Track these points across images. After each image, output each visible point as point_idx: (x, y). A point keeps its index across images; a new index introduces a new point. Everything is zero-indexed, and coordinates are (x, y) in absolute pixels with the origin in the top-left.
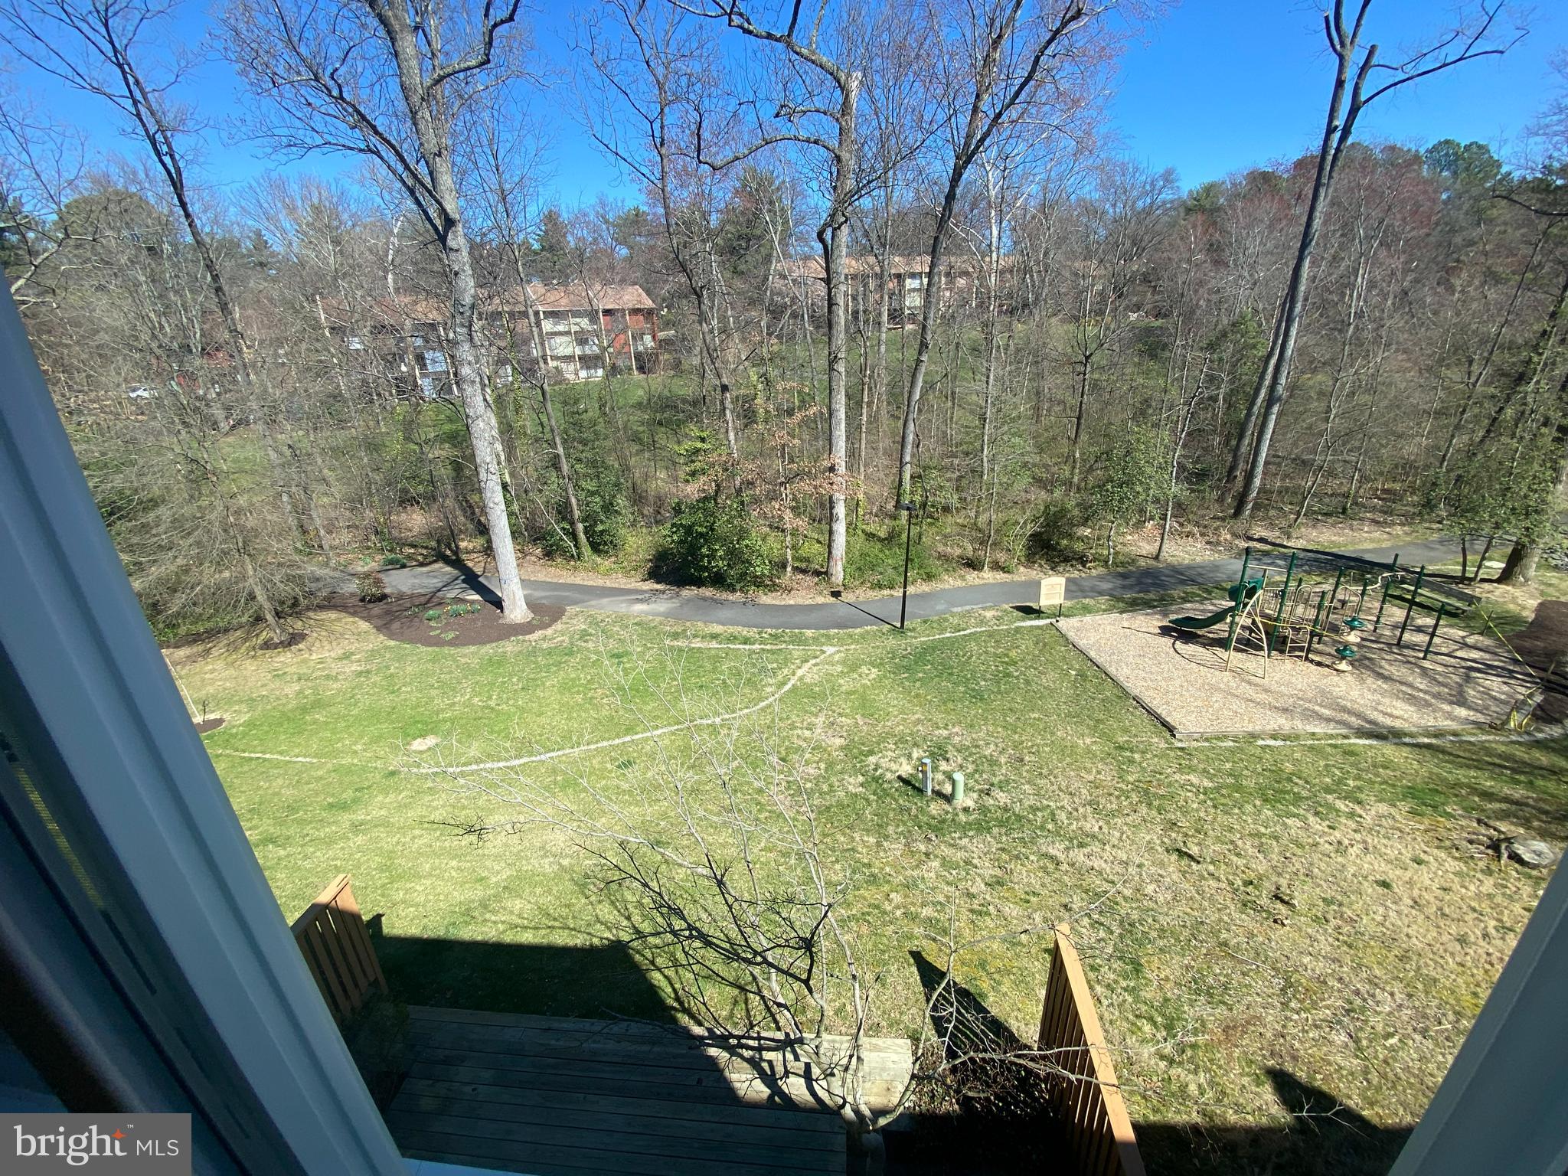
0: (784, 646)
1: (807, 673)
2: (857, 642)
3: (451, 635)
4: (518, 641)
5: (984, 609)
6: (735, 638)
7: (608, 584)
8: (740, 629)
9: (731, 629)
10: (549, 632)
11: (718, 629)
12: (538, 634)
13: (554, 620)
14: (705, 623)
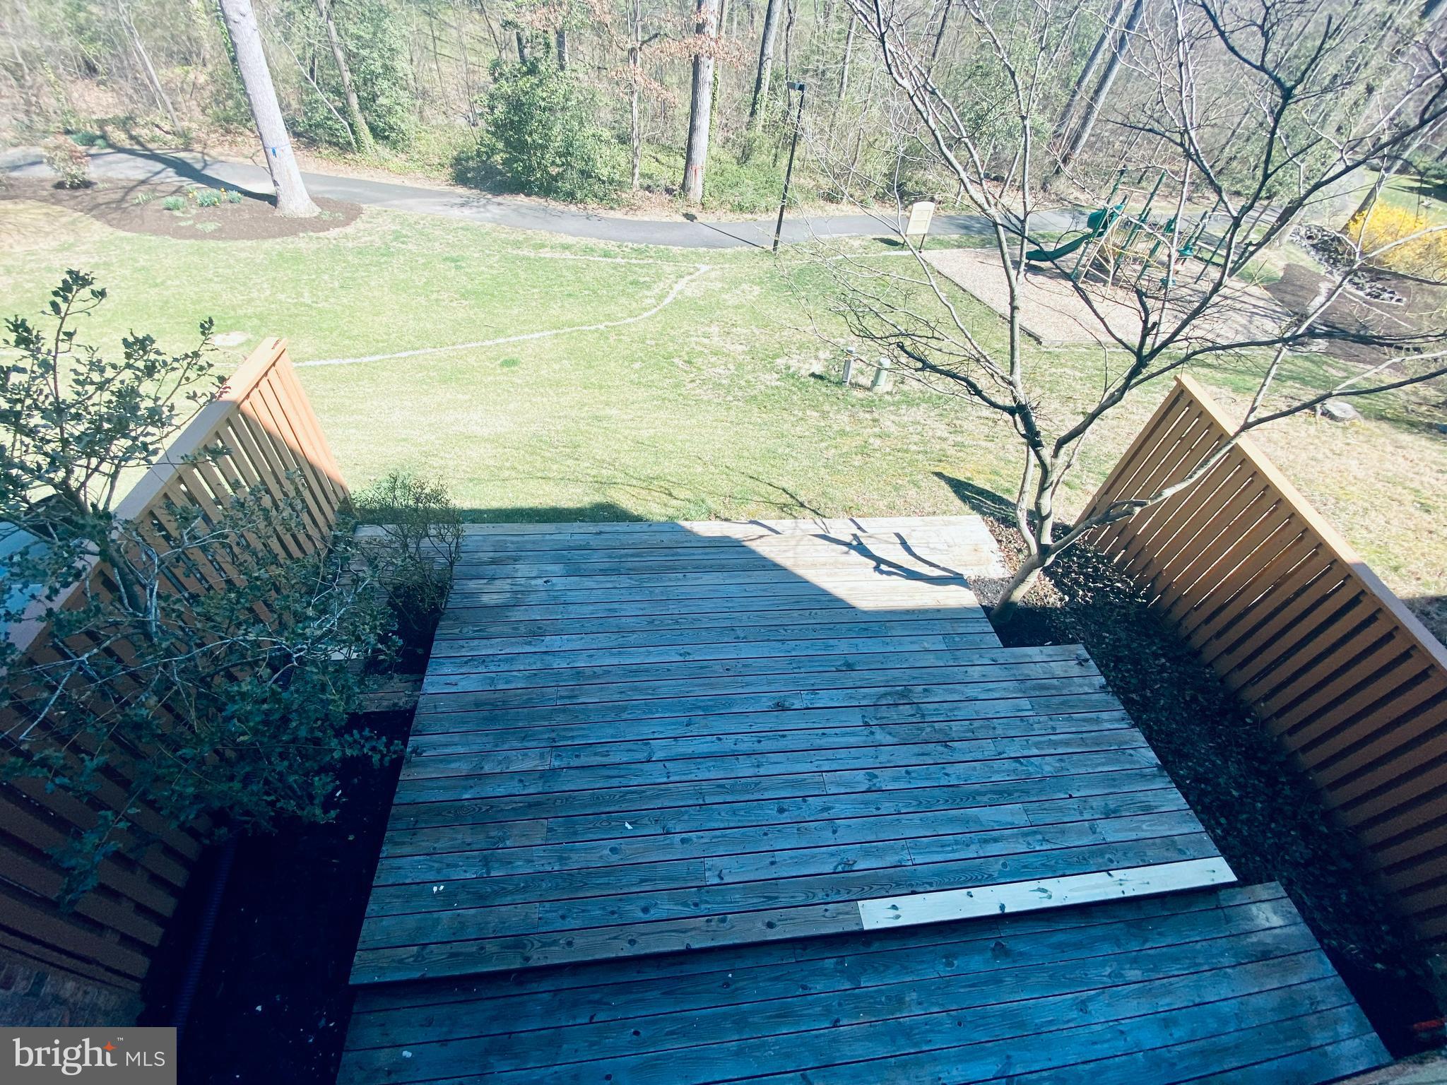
0: (651, 261)
1: (685, 288)
2: (730, 261)
3: (211, 227)
4: (311, 238)
5: (850, 238)
6: (592, 250)
7: (408, 183)
8: (594, 240)
9: (584, 241)
10: (349, 230)
11: (570, 240)
12: (334, 232)
13: (354, 218)
14: (551, 233)
